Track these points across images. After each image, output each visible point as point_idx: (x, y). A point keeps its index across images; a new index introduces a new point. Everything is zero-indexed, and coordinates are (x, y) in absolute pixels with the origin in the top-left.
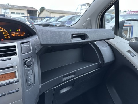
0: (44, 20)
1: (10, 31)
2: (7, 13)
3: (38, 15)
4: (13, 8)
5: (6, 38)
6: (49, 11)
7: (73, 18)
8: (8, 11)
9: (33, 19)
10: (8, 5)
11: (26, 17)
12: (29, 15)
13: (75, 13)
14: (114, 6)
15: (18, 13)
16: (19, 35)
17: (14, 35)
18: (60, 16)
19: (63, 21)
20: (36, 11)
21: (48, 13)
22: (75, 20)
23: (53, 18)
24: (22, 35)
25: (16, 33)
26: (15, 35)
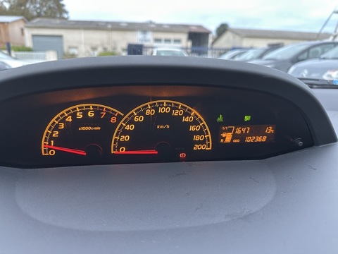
1: (220, 119)
2: (146, 41)
3: (213, 43)
4: (159, 28)
5: (196, 147)
6: (238, 32)
7: (312, 50)
8: (150, 36)
10: (151, 23)
11: (184, 48)
12: (190, 44)
13: (318, 36)
15: (168, 41)
16: (249, 139)
17: (228, 137)
19: (279, 57)
20: (207, 34)
21: (237, 38)
22: (322, 56)
24: (259, 139)
25: (238, 131)
26: (234, 136)
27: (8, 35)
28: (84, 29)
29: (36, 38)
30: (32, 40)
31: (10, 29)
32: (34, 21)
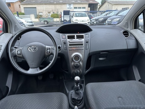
0: (104, 14)
2: (70, 8)
3: (99, 8)
4: (76, 2)
6: (111, 3)
8: (72, 6)
9: (93, 13)
11: (87, 11)
14: (142, 14)
15: (80, 8)
18: (122, 9)
20: (97, 4)
21: (110, 5)
23: (114, 12)
27: (14, 8)
28: (45, 4)
29: (25, 9)
30: (23, 9)
31: (15, 5)
32: (24, 2)
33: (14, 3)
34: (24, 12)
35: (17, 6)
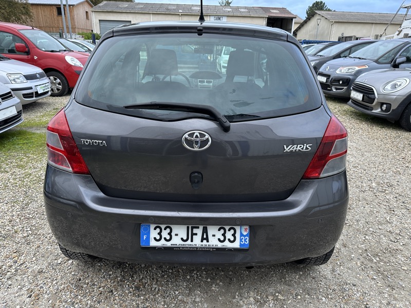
4: (234, 13)
6: (328, 16)
20: (292, 19)
27: (73, 19)
28: (153, 14)
29: (102, 23)
30: (98, 25)
31: (75, 12)
32: (101, 4)
33: (73, 5)
34: (99, 33)
35: (80, 14)
